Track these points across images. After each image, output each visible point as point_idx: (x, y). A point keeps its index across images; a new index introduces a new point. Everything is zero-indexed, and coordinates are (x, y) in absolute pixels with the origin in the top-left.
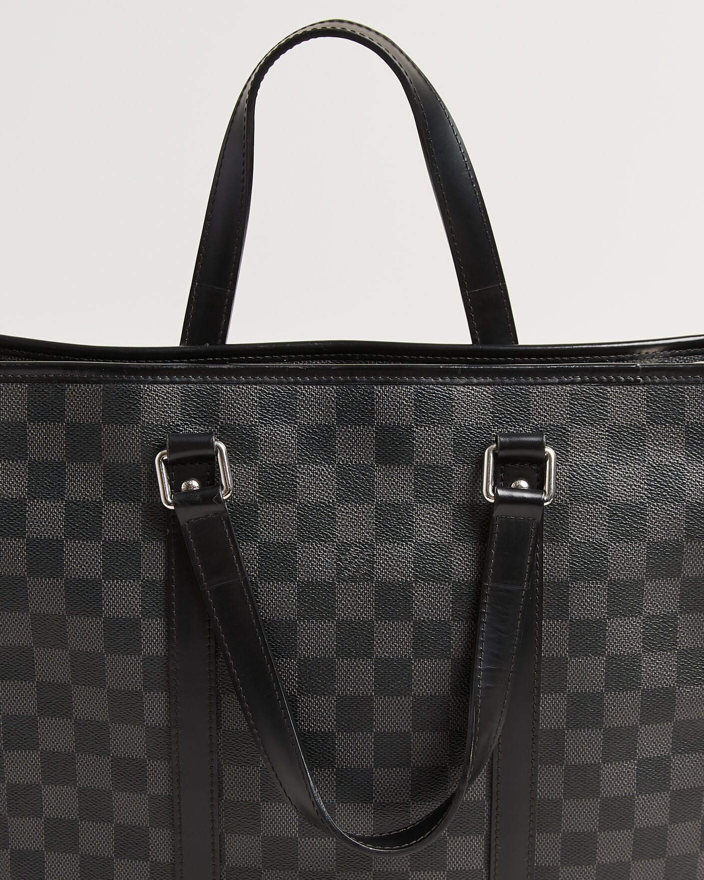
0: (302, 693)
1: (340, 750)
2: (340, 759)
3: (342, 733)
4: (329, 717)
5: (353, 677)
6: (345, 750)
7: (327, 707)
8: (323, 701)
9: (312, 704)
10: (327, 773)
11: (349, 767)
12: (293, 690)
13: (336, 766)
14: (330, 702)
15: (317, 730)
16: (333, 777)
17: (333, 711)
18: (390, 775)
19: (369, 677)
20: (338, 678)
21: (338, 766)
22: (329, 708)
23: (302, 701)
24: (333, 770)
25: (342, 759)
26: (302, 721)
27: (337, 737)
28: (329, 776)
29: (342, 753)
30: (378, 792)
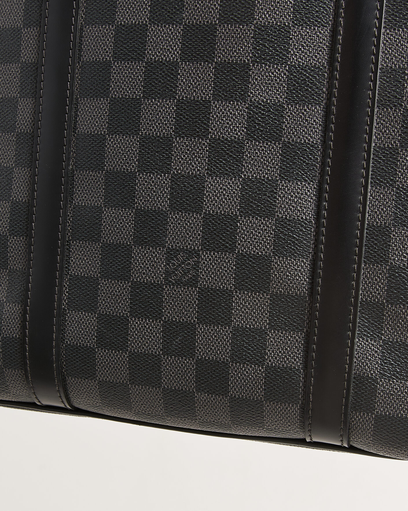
0: (153, 22)
1: (182, 81)
2: (182, 90)
3: (186, 63)
4: (175, 46)
5: (200, 5)
6: (186, 80)
7: (173, 36)
8: (170, 30)
9: (160, 33)
10: (168, 104)
11: (189, 98)
12: (145, 19)
13: (177, 97)
14: (177, 31)
15: (162, 59)
16: (173, 108)
17: (179, 40)
18: (227, 109)
19: (215, 5)
20: (187, 6)
21: (179, 97)
22: (175, 37)
23: (152, 30)
24: (173, 101)
25: (183, 90)
26: (150, 50)
27: (180, 67)
28: (169, 108)
29: (184, 83)
30: (214, 126)
